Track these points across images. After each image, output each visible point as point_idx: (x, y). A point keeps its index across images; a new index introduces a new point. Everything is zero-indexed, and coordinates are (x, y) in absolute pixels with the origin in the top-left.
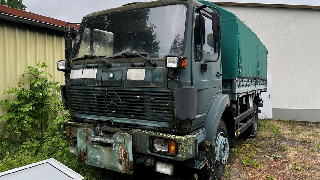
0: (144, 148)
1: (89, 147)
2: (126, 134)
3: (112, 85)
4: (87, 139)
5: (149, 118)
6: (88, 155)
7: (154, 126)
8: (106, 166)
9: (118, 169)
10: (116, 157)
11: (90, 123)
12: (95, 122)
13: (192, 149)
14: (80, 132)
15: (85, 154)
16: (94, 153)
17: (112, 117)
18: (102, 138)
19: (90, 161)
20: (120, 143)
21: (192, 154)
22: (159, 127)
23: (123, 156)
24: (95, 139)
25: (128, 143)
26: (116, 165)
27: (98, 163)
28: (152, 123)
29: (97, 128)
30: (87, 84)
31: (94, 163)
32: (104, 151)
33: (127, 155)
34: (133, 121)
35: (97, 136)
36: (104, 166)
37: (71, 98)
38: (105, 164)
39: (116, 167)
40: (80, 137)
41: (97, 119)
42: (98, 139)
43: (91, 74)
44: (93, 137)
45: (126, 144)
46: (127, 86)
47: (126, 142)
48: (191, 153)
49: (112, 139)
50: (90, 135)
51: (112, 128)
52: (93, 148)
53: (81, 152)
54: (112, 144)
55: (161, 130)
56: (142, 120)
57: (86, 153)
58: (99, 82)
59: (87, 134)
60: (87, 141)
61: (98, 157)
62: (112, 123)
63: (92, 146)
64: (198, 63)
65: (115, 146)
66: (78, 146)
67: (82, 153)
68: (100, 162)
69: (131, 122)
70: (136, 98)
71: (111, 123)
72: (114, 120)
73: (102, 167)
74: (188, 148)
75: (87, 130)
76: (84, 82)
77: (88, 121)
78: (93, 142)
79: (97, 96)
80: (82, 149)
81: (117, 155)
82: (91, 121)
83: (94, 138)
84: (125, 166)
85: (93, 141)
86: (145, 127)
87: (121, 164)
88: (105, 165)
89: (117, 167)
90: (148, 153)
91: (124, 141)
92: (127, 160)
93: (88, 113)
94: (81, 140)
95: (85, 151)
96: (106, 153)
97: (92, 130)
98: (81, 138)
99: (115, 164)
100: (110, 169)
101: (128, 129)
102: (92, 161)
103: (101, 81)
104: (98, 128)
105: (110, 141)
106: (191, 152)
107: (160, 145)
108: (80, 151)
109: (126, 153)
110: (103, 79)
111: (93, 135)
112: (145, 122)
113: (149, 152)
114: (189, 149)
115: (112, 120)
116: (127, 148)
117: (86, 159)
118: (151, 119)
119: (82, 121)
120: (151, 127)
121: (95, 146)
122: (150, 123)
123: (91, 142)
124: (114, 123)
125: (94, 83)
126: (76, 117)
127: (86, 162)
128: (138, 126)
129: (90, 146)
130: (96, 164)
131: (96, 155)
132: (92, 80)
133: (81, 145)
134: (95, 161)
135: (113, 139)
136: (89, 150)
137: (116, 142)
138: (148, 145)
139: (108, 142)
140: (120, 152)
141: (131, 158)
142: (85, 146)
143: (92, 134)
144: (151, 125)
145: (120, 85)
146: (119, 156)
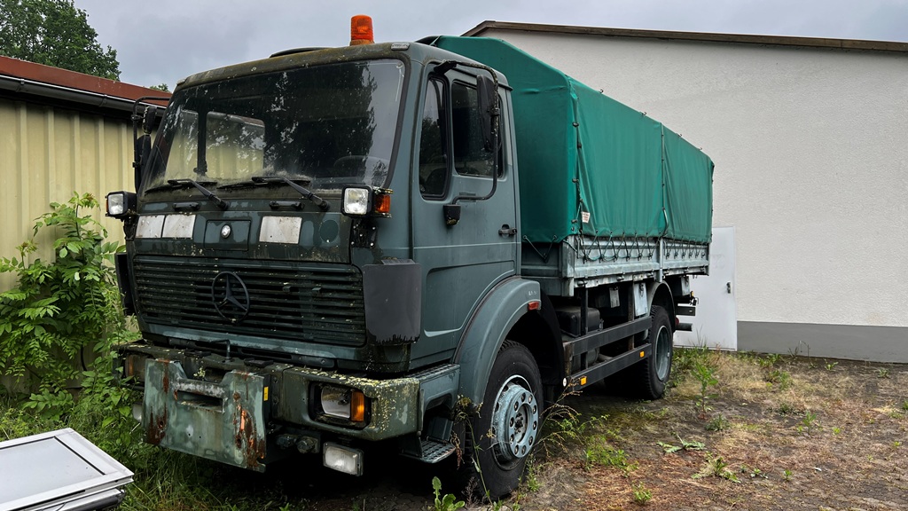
0: (296, 409)
1: (171, 406)
2: (251, 374)
3: (227, 256)
4: (166, 386)
5: (311, 338)
6: (168, 426)
7: (323, 355)
8: (207, 452)
9: (234, 458)
10: (229, 429)
11: (180, 347)
12: (193, 344)
13: (408, 412)
14: (151, 369)
15: (161, 423)
16: (181, 420)
17: (230, 333)
18: (200, 384)
19: (173, 440)
20: (238, 397)
21: (407, 423)
22: (335, 360)
23: (243, 427)
24: (185, 387)
25: (255, 396)
26: (228, 451)
27: (189, 445)
28: (318, 350)
29: (192, 359)
30: (174, 252)
31: (181, 444)
32: (202, 414)
33: (253, 424)
34: (277, 344)
35: (189, 380)
36: (203, 452)
37: (139, 284)
38: (204, 447)
39: (228, 455)
40: (151, 380)
41: (196, 338)
42: (191, 387)
43: (181, 226)
44: (180, 382)
45: (251, 399)
46: (259, 257)
47: (250, 393)
48: (404, 423)
49: (220, 387)
50: (173, 376)
51: (227, 362)
52: (179, 407)
53: (154, 417)
54: (221, 399)
55: (340, 365)
56: (297, 343)
57: (163, 420)
58: (199, 246)
59: (166, 373)
60: (166, 391)
61: (190, 430)
62: (229, 349)
63: (176, 404)
64: (432, 204)
65: (226, 404)
66: (147, 404)
67: (155, 421)
68: (194, 443)
69: (271, 347)
70: (280, 288)
71: (225, 347)
72: (232, 342)
73: (200, 454)
74: (395, 411)
75: (167, 364)
76: (166, 245)
77: (178, 342)
78: (180, 393)
79: (197, 283)
80: (155, 411)
81: (231, 425)
82: (184, 342)
83: (183, 385)
84: (248, 451)
85: (179, 391)
86: (303, 358)
87: (239, 447)
88: (205, 450)
89: (231, 455)
90: (303, 420)
91: (245, 392)
92: (251, 437)
93: (177, 322)
94: (154, 388)
95: (161, 415)
96: (207, 421)
97: (179, 365)
98: (153, 385)
99: (227, 447)
100: (215, 459)
101: (260, 362)
102: (178, 440)
103: (204, 246)
104: (195, 361)
105: (216, 391)
106: (404, 420)
107: (336, 402)
108: (152, 414)
109: (250, 421)
110: (209, 240)
111: (179, 378)
112: (303, 347)
113: (307, 419)
114: (398, 413)
115: (228, 341)
116: (251, 409)
117: (163, 435)
118: (316, 340)
119: (164, 342)
120: (317, 359)
121: (184, 403)
122: (314, 349)
123: (176, 393)
124: (234, 348)
125: (189, 250)
126: (152, 332)
127: (164, 442)
128: (288, 355)
129: (173, 403)
130: (185, 449)
131: (186, 426)
132: (184, 242)
133: (154, 400)
134: (183, 439)
135: (223, 387)
136: (172, 413)
137: (229, 394)
138: (305, 401)
139: (211, 393)
140: (238, 418)
141: (261, 431)
142: (161, 404)
143: (178, 374)
144: (315, 354)
145: (245, 256)
146: (236, 428)
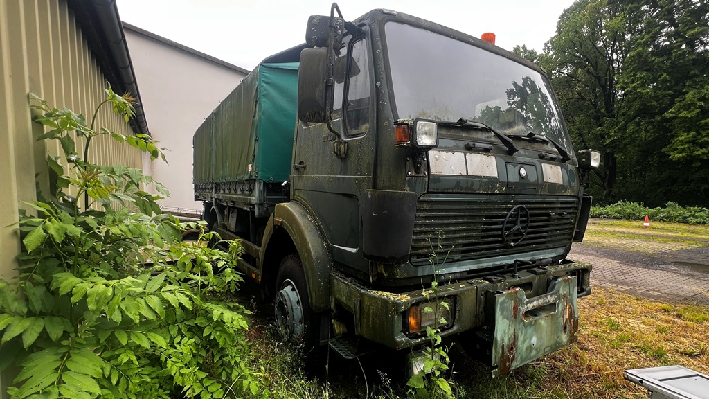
1: (520, 328)
3: (522, 193)
4: (515, 313)
6: (517, 348)
7: (552, 256)
10: (559, 323)
12: (466, 275)
14: (502, 304)
15: (512, 349)
16: (527, 336)
18: (540, 298)
19: (521, 358)
20: (564, 296)
23: (566, 316)
24: (529, 306)
25: (572, 291)
26: (559, 339)
27: (534, 353)
28: (551, 253)
30: (479, 190)
31: (528, 357)
32: (543, 322)
34: (532, 255)
35: (532, 299)
36: (543, 352)
38: (544, 347)
39: (559, 342)
40: (501, 314)
42: (535, 304)
43: (485, 166)
45: (571, 294)
46: (542, 193)
49: (553, 294)
50: (522, 300)
52: (526, 326)
53: (505, 348)
54: (555, 303)
55: (554, 260)
57: (513, 345)
58: (503, 184)
59: (515, 301)
60: (515, 318)
61: (534, 340)
63: (523, 325)
65: (557, 305)
66: (499, 339)
67: (506, 350)
68: (537, 349)
70: (548, 215)
73: (541, 355)
75: (516, 292)
76: (472, 184)
80: (506, 340)
81: (561, 319)
85: (526, 312)
87: (566, 332)
88: (544, 349)
89: (561, 341)
91: (568, 291)
94: (505, 320)
95: (511, 342)
96: (546, 325)
98: (504, 317)
99: (558, 337)
102: (525, 355)
103: (508, 184)
105: (551, 299)
108: (503, 346)
110: (511, 180)
111: (526, 300)
116: (572, 301)
117: (513, 359)
120: (550, 259)
122: (549, 253)
123: (523, 315)
125: (494, 187)
126: (420, 274)
127: (513, 366)
129: (520, 325)
130: (531, 358)
131: (531, 338)
132: (491, 181)
133: (504, 332)
134: (529, 352)
135: (556, 293)
136: (520, 334)
137: (559, 297)
139: (549, 301)
140: (565, 311)
142: (511, 331)
143: (525, 297)
144: (549, 256)
145: (533, 192)
146: (564, 320)
